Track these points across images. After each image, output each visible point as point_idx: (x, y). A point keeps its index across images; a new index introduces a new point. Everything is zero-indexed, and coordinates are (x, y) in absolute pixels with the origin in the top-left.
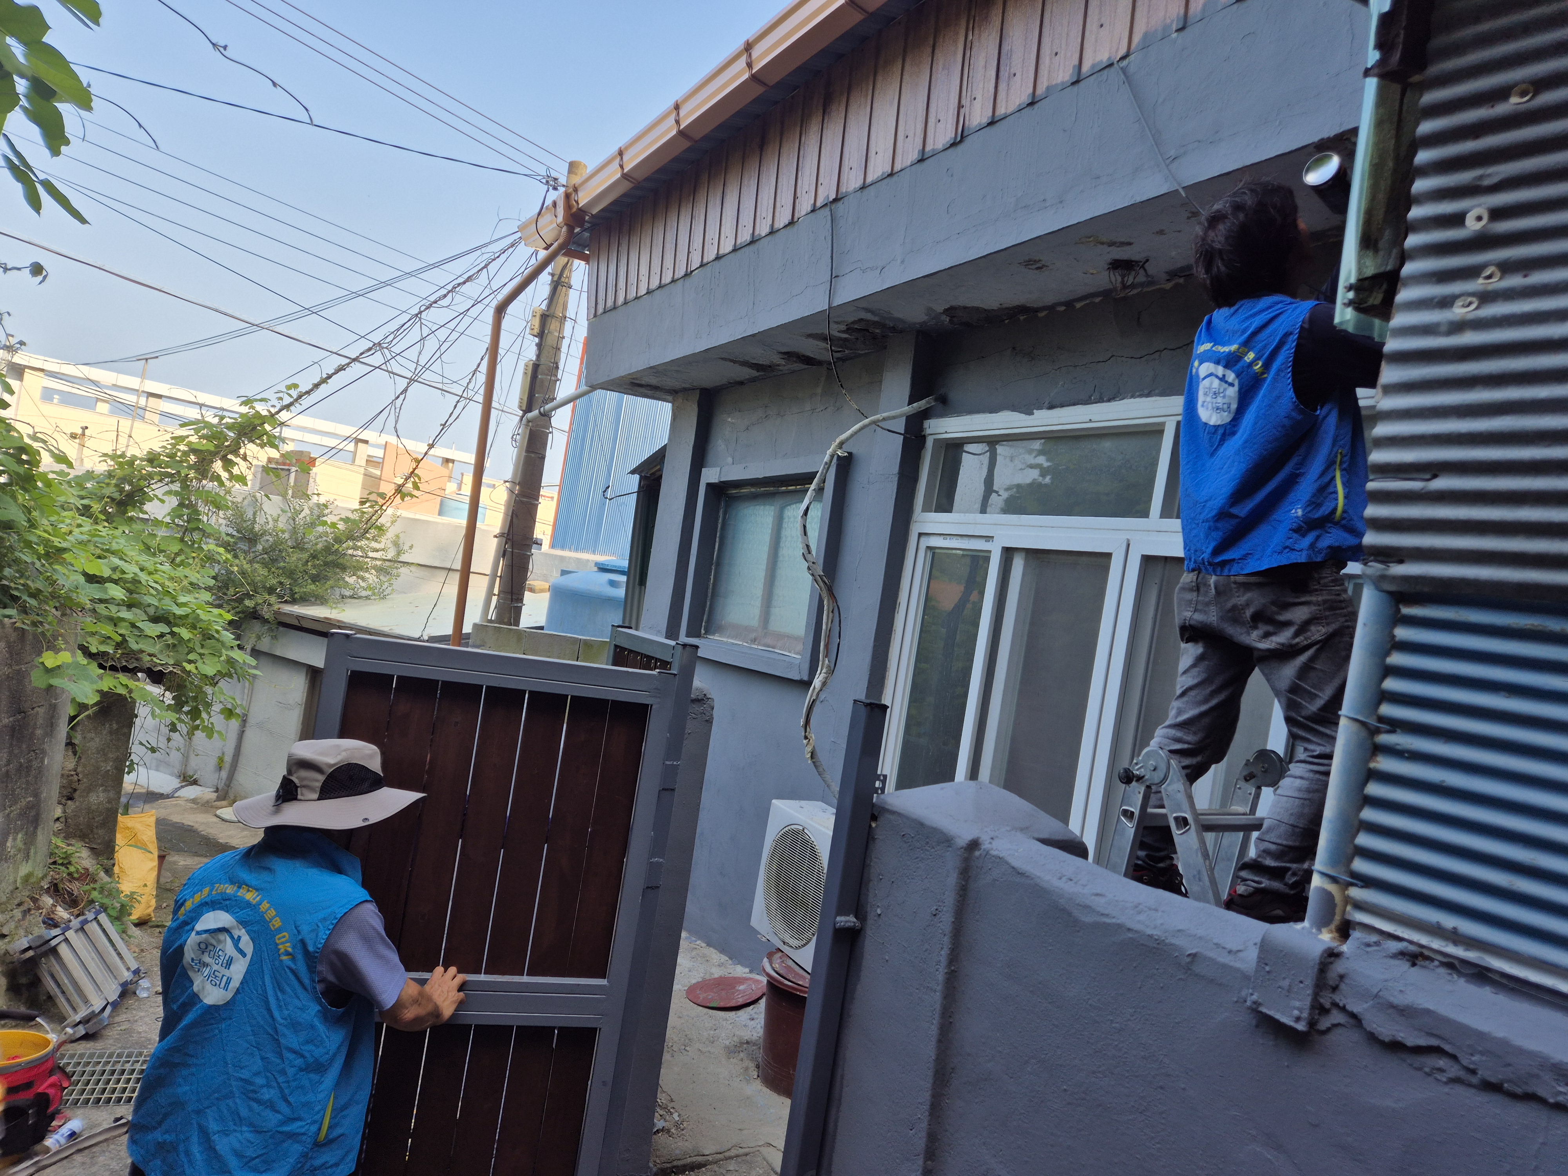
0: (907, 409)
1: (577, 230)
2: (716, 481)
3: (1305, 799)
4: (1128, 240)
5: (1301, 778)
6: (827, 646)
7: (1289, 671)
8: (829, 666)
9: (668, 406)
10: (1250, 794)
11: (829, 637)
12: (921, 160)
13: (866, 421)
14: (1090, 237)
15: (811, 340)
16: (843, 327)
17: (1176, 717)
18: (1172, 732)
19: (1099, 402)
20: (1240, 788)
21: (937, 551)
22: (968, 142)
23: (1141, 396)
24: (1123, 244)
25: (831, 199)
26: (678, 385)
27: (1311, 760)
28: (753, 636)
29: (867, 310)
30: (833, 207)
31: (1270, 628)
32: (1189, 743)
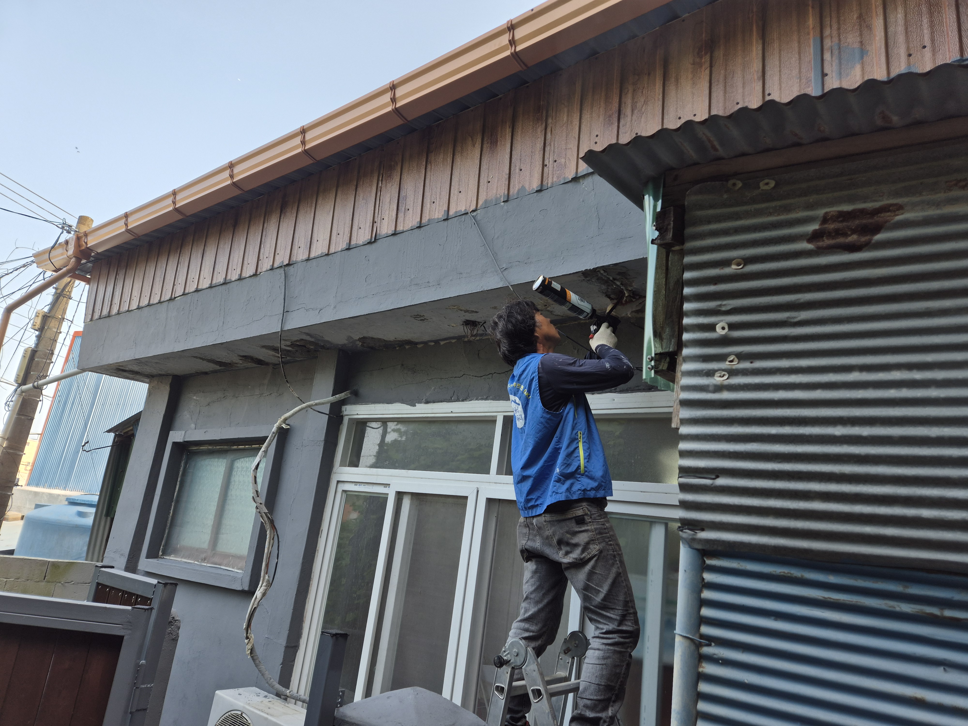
0: (332, 399)
1: (84, 261)
2: (182, 441)
3: (603, 664)
4: (476, 310)
5: (598, 649)
6: (267, 565)
7: (582, 575)
8: (268, 581)
9: (146, 386)
10: (568, 663)
11: (269, 558)
12: (348, 249)
13: (304, 405)
14: (455, 306)
15: (264, 350)
16: (289, 343)
17: (524, 614)
18: (523, 625)
19: (457, 401)
20: (561, 659)
21: (348, 493)
22: (379, 242)
23: (482, 399)
24: (473, 312)
25: (285, 264)
26: (155, 372)
27: (602, 635)
28: (203, 556)
29: (308, 334)
30: (286, 268)
31: (568, 549)
32: (533, 632)
